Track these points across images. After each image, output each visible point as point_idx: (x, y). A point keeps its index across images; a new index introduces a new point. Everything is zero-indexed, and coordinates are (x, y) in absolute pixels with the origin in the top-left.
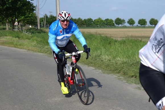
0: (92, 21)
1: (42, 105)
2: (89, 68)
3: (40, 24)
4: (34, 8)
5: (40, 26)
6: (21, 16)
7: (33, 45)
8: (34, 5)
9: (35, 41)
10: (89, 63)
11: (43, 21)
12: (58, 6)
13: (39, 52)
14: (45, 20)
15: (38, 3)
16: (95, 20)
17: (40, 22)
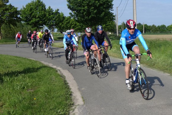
0: (166, 28)
1: (124, 108)
2: (165, 74)
3: (119, 31)
4: (114, 18)
5: (119, 33)
6: (102, 24)
7: (113, 51)
8: (114, 15)
9: (115, 48)
10: (165, 70)
11: (121, 28)
12: (135, 15)
13: (119, 57)
14: (122, 27)
15: (117, 13)
16: (168, 26)
17: (118, 29)
